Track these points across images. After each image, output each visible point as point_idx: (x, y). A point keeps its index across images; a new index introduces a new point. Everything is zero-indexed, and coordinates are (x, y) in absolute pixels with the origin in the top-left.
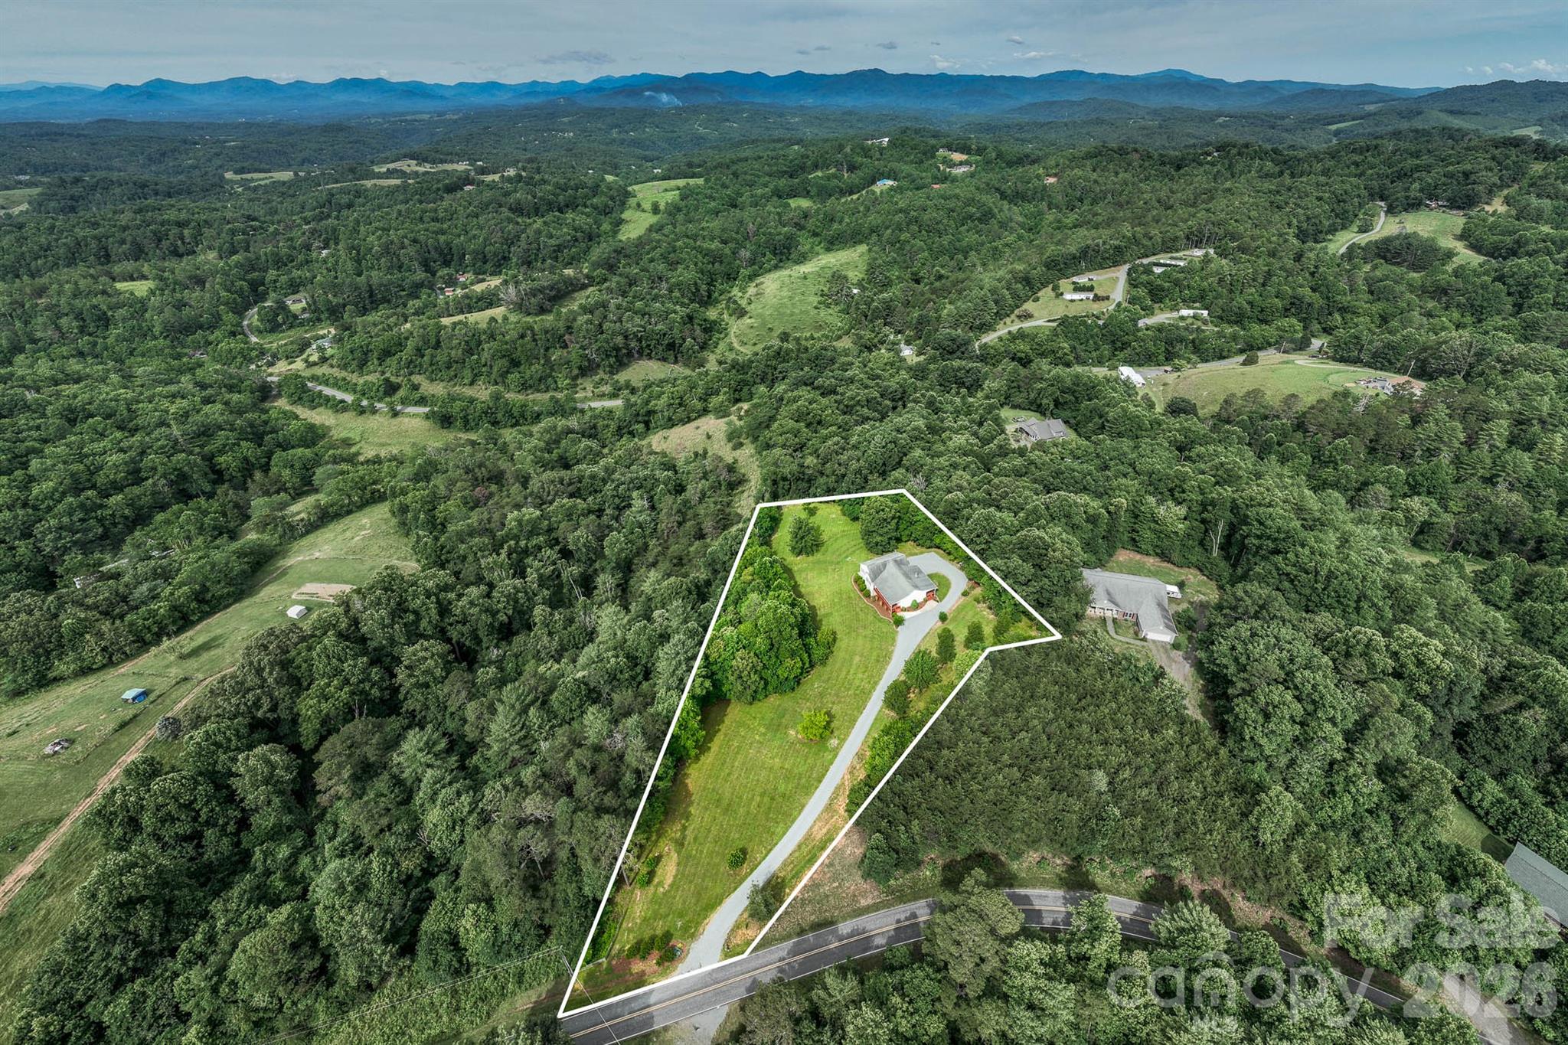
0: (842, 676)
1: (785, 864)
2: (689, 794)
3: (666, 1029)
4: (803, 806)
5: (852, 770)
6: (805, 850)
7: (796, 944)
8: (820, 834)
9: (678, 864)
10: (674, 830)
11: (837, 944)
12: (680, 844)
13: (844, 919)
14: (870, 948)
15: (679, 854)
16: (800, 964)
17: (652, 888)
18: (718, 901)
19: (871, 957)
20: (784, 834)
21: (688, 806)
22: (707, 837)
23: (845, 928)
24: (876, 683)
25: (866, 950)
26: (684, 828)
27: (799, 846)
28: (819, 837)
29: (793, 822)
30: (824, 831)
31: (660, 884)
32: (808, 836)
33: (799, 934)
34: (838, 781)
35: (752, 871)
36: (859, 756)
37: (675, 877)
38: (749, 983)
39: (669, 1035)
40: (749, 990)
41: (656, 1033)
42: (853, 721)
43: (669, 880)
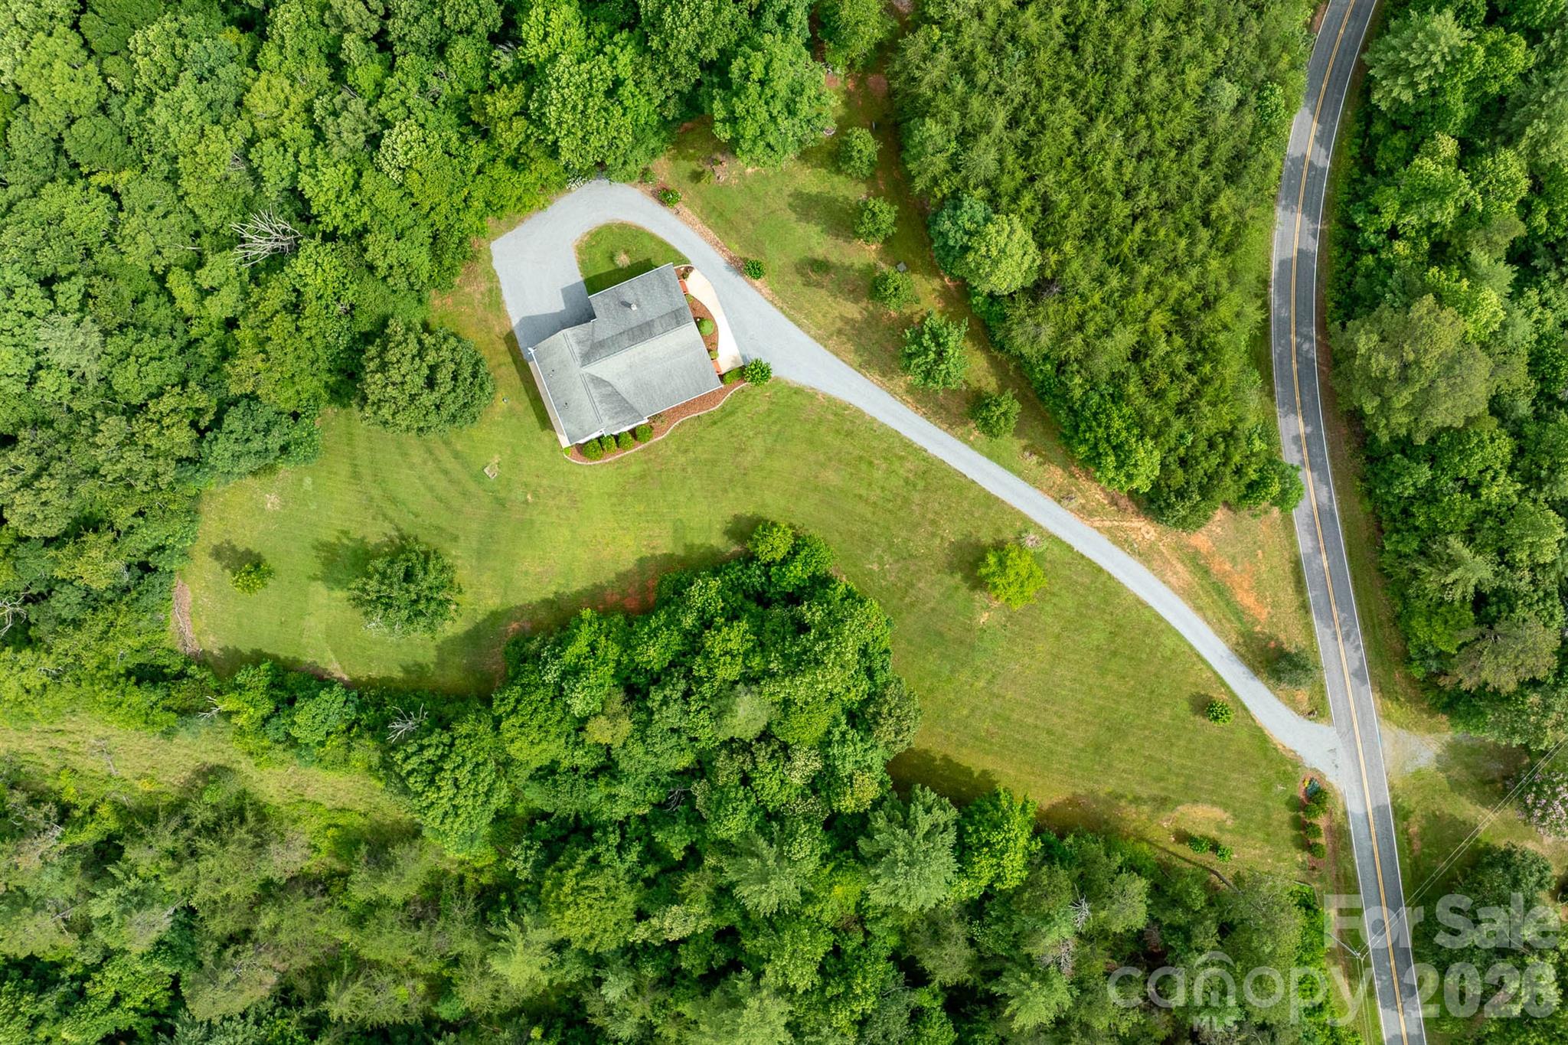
0: (867, 512)
1: (1220, 633)
2: (1073, 801)
3: (1391, 788)
4: (1140, 602)
5: (1086, 512)
6: (1205, 601)
7: (1319, 613)
8: (1183, 573)
9: (1195, 802)
10: (1134, 817)
11: (1324, 556)
12: (1162, 803)
13: (1294, 544)
14: (1331, 510)
15: (1179, 803)
16: (1343, 611)
17: (1225, 840)
18: (1260, 736)
19: (1342, 510)
20: (1177, 634)
21: (1096, 801)
22: (1160, 761)
23: (1304, 544)
24: (908, 445)
25: (1333, 515)
26: (1137, 800)
27: (1198, 609)
28: (1187, 576)
29: (1160, 619)
30: (1180, 567)
31: (1220, 828)
32: (1186, 594)
33: (1308, 612)
34: (1104, 542)
35: (1223, 684)
36: (1063, 497)
37: (1214, 803)
38: (1357, 682)
39: (1398, 783)
40: (1364, 682)
41: (1395, 798)
42: (990, 501)
43: (1217, 813)
